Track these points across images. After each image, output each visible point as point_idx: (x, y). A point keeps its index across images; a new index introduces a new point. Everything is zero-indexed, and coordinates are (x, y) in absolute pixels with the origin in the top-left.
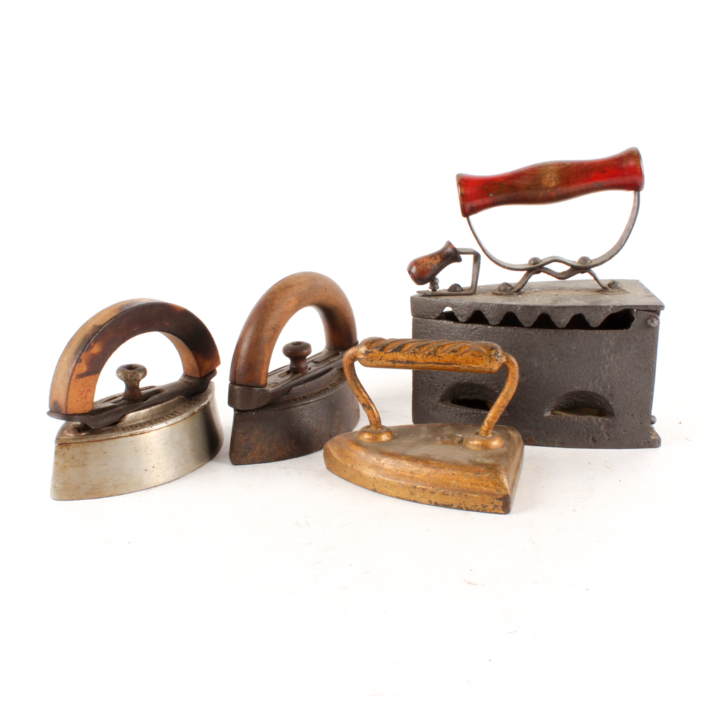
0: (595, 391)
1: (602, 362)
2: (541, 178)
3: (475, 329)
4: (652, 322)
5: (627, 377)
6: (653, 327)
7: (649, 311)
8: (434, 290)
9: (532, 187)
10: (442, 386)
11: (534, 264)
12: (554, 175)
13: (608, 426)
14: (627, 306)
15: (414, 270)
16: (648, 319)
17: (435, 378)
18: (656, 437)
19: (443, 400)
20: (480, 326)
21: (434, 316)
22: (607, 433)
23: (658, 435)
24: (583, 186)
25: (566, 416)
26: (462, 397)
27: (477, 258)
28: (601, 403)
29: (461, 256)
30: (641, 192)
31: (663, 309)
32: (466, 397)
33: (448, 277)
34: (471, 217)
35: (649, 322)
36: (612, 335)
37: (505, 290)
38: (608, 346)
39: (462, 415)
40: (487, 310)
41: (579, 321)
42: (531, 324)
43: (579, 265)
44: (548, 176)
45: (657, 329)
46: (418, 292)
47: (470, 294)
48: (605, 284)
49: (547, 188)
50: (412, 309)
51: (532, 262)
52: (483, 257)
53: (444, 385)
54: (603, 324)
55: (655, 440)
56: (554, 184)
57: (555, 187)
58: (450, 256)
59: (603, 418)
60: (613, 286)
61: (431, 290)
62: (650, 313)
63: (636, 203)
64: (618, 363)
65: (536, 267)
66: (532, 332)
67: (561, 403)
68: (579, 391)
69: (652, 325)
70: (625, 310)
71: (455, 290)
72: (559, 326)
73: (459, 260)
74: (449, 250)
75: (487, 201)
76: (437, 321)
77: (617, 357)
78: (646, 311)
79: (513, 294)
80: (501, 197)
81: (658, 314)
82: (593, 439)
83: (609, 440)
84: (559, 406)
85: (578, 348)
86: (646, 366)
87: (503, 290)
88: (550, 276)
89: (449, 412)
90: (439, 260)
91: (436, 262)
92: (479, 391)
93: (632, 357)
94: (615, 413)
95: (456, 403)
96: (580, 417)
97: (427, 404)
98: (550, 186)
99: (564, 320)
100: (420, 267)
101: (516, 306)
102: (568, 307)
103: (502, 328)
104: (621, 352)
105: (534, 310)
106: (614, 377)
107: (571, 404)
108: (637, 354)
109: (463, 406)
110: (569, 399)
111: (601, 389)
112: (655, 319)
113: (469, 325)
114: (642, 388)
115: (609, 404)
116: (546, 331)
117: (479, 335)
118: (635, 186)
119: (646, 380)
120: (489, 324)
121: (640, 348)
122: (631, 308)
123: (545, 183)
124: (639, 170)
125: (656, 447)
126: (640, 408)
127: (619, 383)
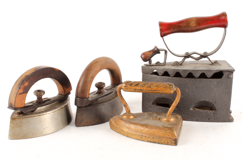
0: (209, 101)
1: (212, 91)
2: (190, 23)
3: (165, 78)
4: (230, 76)
5: (221, 96)
6: (230, 78)
7: (229, 72)
8: (150, 64)
9: (186, 26)
10: (153, 98)
11: (187, 55)
12: (194, 22)
13: (214, 114)
14: (221, 70)
15: (143, 56)
16: (229, 75)
17: (150, 96)
18: (232, 118)
19: (153, 104)
21: (150, 73)
22: (213, 117)
23: (232, 117)
24: (205, 26)
25: (198, 110)
26: (160, 103)
27: (166, 52)
28: (211, 105)
29: (160, 51)
30: (227, 28)
31: (234, 71)
32: (162, 103)
33: (155, 59)
34: (164, 37)
35: (229, 76)
36: (215, 81)
38: (214, 84)
39: (160, 109)
40: (170, 71)
41: (203, 76)
42: (185, 77)
43: (203, 55)
44: (192, 22)
45: (232, 78)
46: (144, 64)
47: (163, 65)
48: (213, 62)
49: (192, 27)
50: (142, 71)
52: (168, 52)
54: (212, 76)
55: (231, 119)
56: (194, 25)
57: (195, 27)
58: (156, 51)
59: (212, 111)
60: (216, 62)
61: (149, 64)
62: (229, 73)
63: (225, 32)
64: (217, 91)
65: (187, 56)
66: (186, 79)
67: (196, 105)
68: (203, 101)
69: (230, 77)
70: (220, 71)
71: (158, 64)
72: (196, 77)
73: (159, 53)
74: (156, 49)
75: (169, 31)
76: (151, 75)
77: (217, 89)
78: (228, 72)
79: (179, 66)
80: (175, 30)
81: (233, 73)
82: (208, 119)
83: (214, 119)
84: (196, 106)
85: (203, 85)
86: (228, 92)
87: (175, 64)
88: (193, 59)
89: (155, 108)
90: (152, 53)
91: (151, 53)
92: (166, 101)
93: (223, 89)
94: (217, 109)
95: (158, 105)
96: (203, 110)
97: (147, 105)
98: (193, 26)
99: (197, 75)
100: (145, 55)
101: (180, 70)
102: (199, 70)
103: (175, 78)
104: (219, 87)
105: (187, 71)
106: (216, 96)
107: (200, 106)
108: (225, 87)
109: (161, 106)
110: (199, 104)
111: (211, 100)
112: (231, 75)
113: (163, 77)
114: (226, 100)
115: (214, 106)
116: (191, 79)
117: (167, 80)
118: (225, 26)
119: (228, 97)
120: (170, 76)
121: (226, 85)
122: (222, 71)
123: (191, 25)
124: (226, 20)
125: (232, 122)
126: (226, 107)
127: (218, 98)
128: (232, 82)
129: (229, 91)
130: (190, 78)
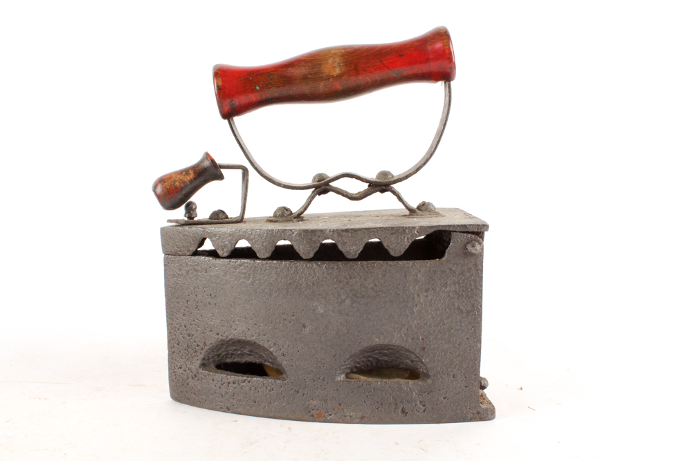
0: (403, 345)
1: (410, 304)
2: (321, 65)
3: (240, 265)
4: (473, 246)
5: (444, 324)
6: (472, 255)
7: (468, 232)
8: (191, 218)
9: (309, 76)
10: (202, 345)
11: (319, 181)
12: (338, 60)
13: (421, 392)
14: (439, 226)
15: (159, 190)
16: (468, 243)
17: (193, 335)
18: (489, 406)
19: (203, 365)
20: (246, 261)
21: (188, 251)
22: (421, 402)
23: (490, 403)
24: (377, 76)
25: (366, 381)
26: (228, 360)
27: (245, 172)
28: (412, 361)
29: (223, 171)
30: (452, 83)
31: (487, 230)
32: (237, 360)
33: (207, 200)
34: (237, 119)
35: (469, 247)
36: (421, 268)
37: (282, 216)
38: (417, 281)
39: (229, 383)
40: (254, 238)
41: (375, 252)
42: (312, 255)
43: (377, 180)
44: (330, 61)
45: (481, 255)
46: (169, 221)
47: (237, 222)
48: (414, 205)
49: (328, 77)
50: (163, 246)
51: (317, 179)
52: (252, 172)
53: (205, 344)
54: (407, 251)
55: (487, 410)
56: (337, 71)
57: (340, 76)
58: (208, 172)
59: (416, 381)
60: (424, 208)
61: (186, 219)
62: (469, 235)
63: (447, 98)
64: (430, 305)
65: (322, 186)
66: (314, 265)
67: (359, 363)
68: (381, 346)
69: (473, 251)
70: (435, 233)
71: (219, 217)
72: (349, 257)
73: (220, 177)
74: (207, 163)
75: (253, 97)
76: (193, 258)
77: (430, 297)
78: (464, 232)
79: (291, 221)
80: (274, 92)
81: (482, 238)
82: (403, 411)
83: (424, 411)
84: (356, 367)
85: (375, 285)
86: (469, 308)
87: (279, 216)
88: (340, 196)
89: (213, 380)
90: (192, 176)
91: (188, 178)
92: (251, 351)
93: (449, 296)
94: (431, 373)
95: (221, 369)
96: (385, 380)
97: (185, 371)
98: (333, 74)
99: (354, 247)
100: (167, 184)
101: (291, 230)
102: (360, 230)
103: (275, 262)
104: (434, 290)
105: (315, 235)
106: (426, 324)
107: (372, 363)
108: (455, 291)
109: (231, 371)
110: (369, 356)
111: (410, 341)
112: (477, 243)
113: (233, 260)
114: (465, 338)
115: (422, 362)
116: (332, 264)
117: (246, 273)
118: (445, 75)
119: (470, 327)
120: (258, 258)
121: (459, 283)
122: (444, 229)
123: (327, 71)
124: (447, 52)
125: (489, 420)
126: (464, 366)
127: (434, 331)
128: (482, 270)
129: (473, 306)
130: (327, 260)
